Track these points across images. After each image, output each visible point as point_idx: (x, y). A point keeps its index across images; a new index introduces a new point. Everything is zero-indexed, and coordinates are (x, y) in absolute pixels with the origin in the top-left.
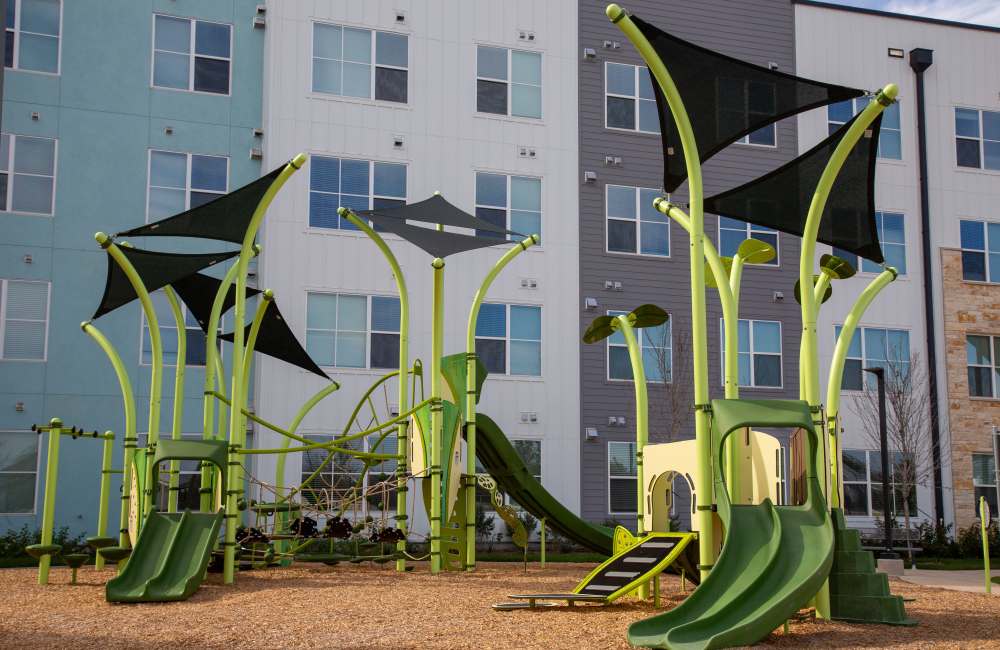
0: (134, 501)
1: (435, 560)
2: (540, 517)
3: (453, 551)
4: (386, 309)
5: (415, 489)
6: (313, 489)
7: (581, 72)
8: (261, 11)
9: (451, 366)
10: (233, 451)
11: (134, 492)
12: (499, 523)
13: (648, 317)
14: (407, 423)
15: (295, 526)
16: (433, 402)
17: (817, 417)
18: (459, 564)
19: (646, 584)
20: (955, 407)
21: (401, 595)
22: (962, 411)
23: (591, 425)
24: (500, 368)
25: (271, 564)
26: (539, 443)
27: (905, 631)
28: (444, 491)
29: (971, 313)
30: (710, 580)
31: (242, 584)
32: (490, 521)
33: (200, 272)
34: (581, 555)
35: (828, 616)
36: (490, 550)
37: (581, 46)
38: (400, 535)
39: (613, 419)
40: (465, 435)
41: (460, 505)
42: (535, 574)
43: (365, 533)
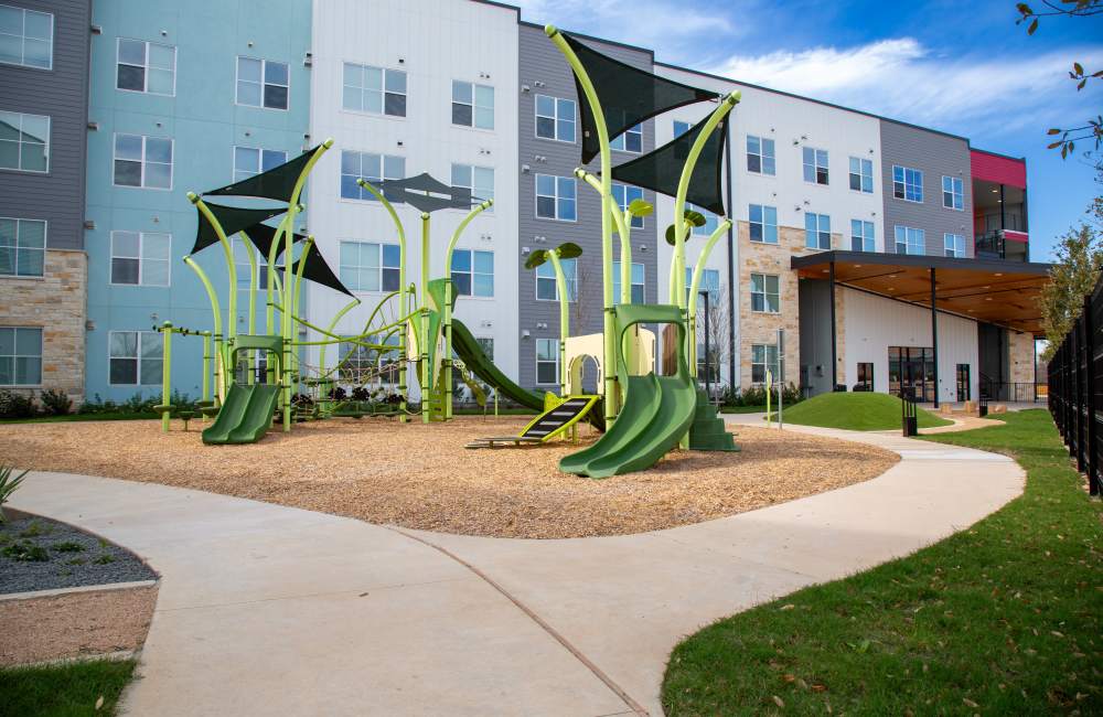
0: (222, 376)
1: (426, 416)
2: (494, 386)
3: (437, 409)
4: (392, 253)
5: (412, 368)
6: (345, 369)
7: (520, 100)
8: (309, 55)
9: (434, 287)
10: (286, 343)
11: (221, 371)
12: (467, 391)
13: (569, 251)
14: (406, 325)
15: (331, 394)
16: (422, 311)
17: (685, 317)
18: (441, 417)
19: (567, 430)
20: (743, 317)
21: (401, 438)
22: (748, 320)
23: (525, 328)
24: (468, 292)
25: (317, 418)
26: (492, 340)
27: (736, 455)
28: (431, 370)
29: (755, 261)
30: (612, 430)
31: (295, 431)
32: (461, 390)
33: (262, 223)
34: (520, 410)
35: (687, 447)
36: (461, 408)
37: (520, 83)
38: (401, 399)
39: (540, 325)
40: (444, 333)
41: (442, 379)
42: (491, 423)
43: (380, 397)
